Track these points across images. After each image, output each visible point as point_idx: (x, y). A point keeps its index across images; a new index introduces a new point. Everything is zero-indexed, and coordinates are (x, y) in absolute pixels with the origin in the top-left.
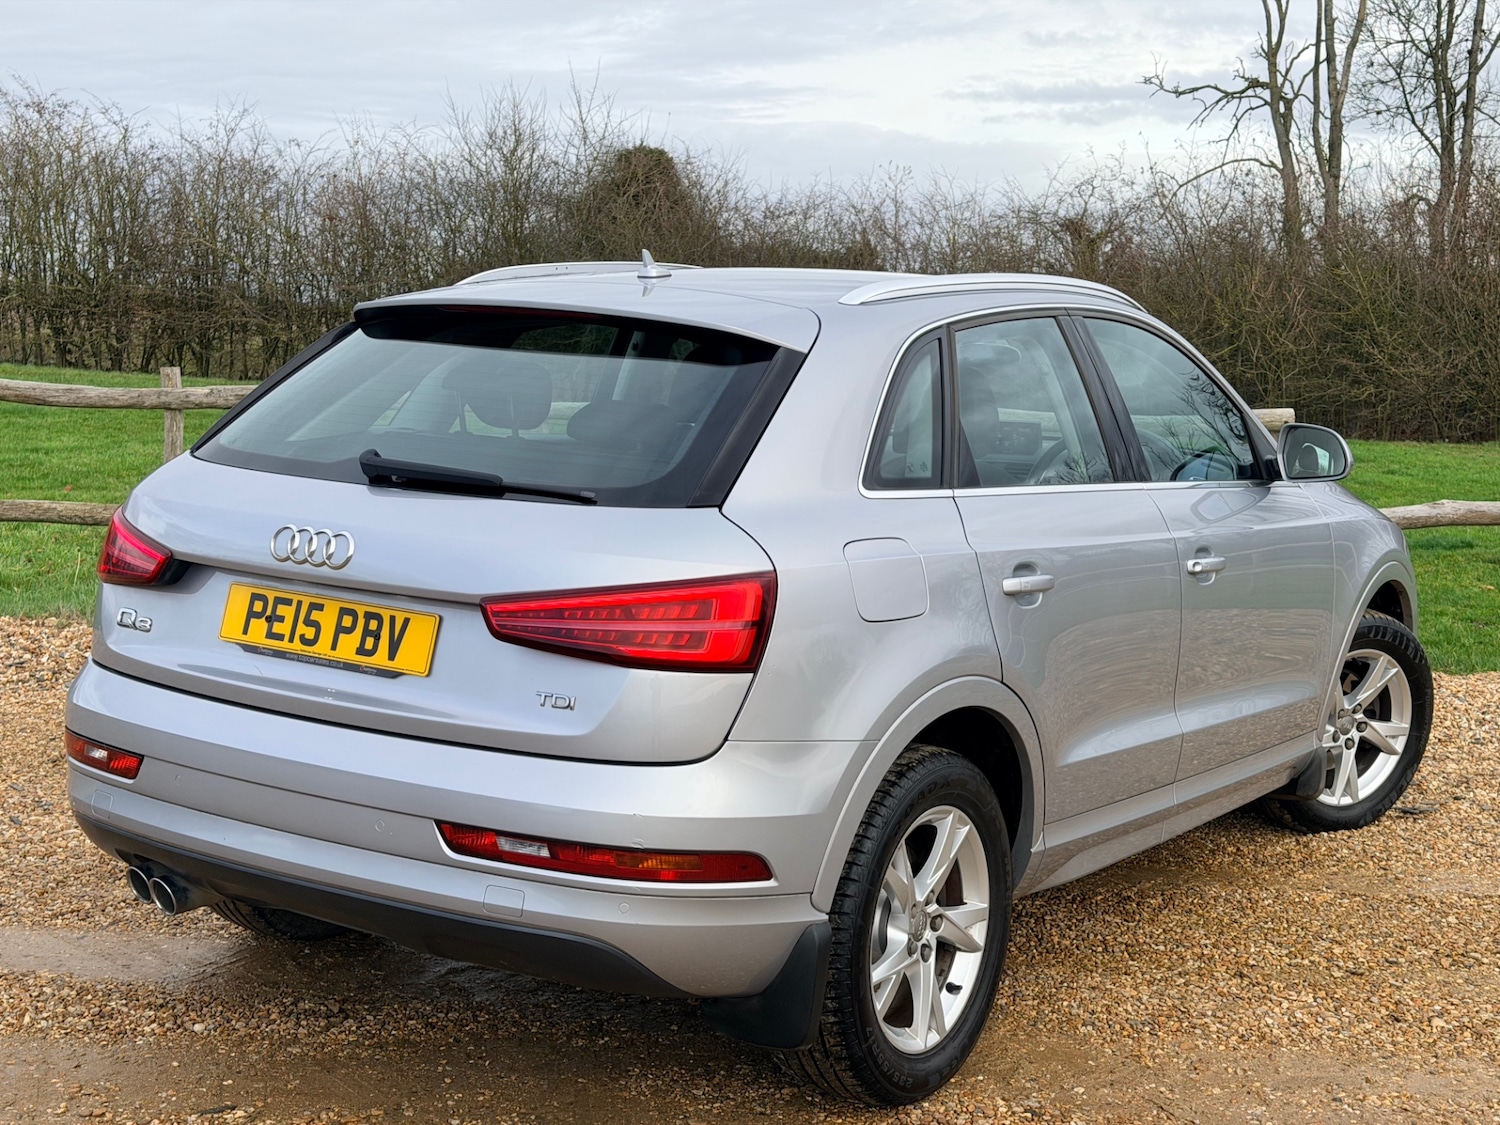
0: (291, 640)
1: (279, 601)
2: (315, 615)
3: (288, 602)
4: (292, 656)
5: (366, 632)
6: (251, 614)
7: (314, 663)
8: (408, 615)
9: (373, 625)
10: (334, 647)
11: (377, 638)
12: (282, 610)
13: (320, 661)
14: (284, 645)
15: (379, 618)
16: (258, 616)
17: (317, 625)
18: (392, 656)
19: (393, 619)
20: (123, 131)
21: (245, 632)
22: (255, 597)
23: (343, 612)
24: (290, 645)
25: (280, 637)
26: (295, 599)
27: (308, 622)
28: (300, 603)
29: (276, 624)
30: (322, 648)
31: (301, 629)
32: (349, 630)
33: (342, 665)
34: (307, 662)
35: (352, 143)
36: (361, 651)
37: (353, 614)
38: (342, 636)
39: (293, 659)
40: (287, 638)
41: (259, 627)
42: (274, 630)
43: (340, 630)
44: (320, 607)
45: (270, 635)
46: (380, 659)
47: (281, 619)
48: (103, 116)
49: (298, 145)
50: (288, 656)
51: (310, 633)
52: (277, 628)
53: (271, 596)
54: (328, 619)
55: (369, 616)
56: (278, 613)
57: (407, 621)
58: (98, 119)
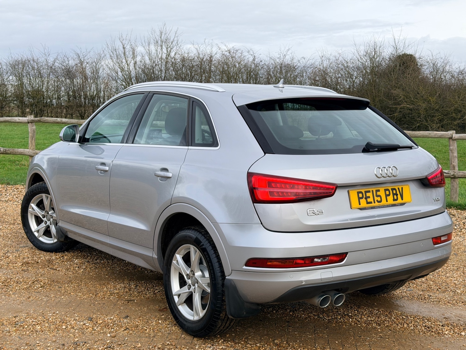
0: (374, 202)
1: (366, 192)
2: (378, 193)
3: (369, 192)
4: (377, 207)
5: (394, 194)
6: (359, 198)
7: (384, 207)
8: (402, 187)
9: (394, 192)
10: (387, 201)
11: (397, 195)
12: (368, 194)
13: (385, 206)
14: (373, 205)
15: (395, 189)
16: (362, 198)
17: (379, 196)
18: (402, 199)
19: (398, 188)
20: (254, 57)
21: (360, 204)
22: (358, 193)
23: (386, 190)
24: (375, 204)
25: (371, 203)
26: (371, 190)
27: (377, 196)
28: (373, 191)
29: (368, 199)
30: (384, 202)
31: (376, 198)
32: (389, 195)
33: (391, 205)
34: (382, 208)
35: (321, 57)
36: (394, 200)
37: (388, 190)
38: (388, 197)
39: (377, 208)
40: (373, 202)
41: (363, 201)
42: (368, 201)
43: (387, 196)
44: (379, 191)
45: (368, 203)
46: (400, 201)
47: (369, 197)
48: (248, 53)
49: (304, 59)
50: (375, 207)
51: (379, 199)
52: (369, 200)
53: (363, 191)
54: (382, 193)
55: (393, 189)
56: (367, 196)
57: (402, 188)
58: (245, 54)
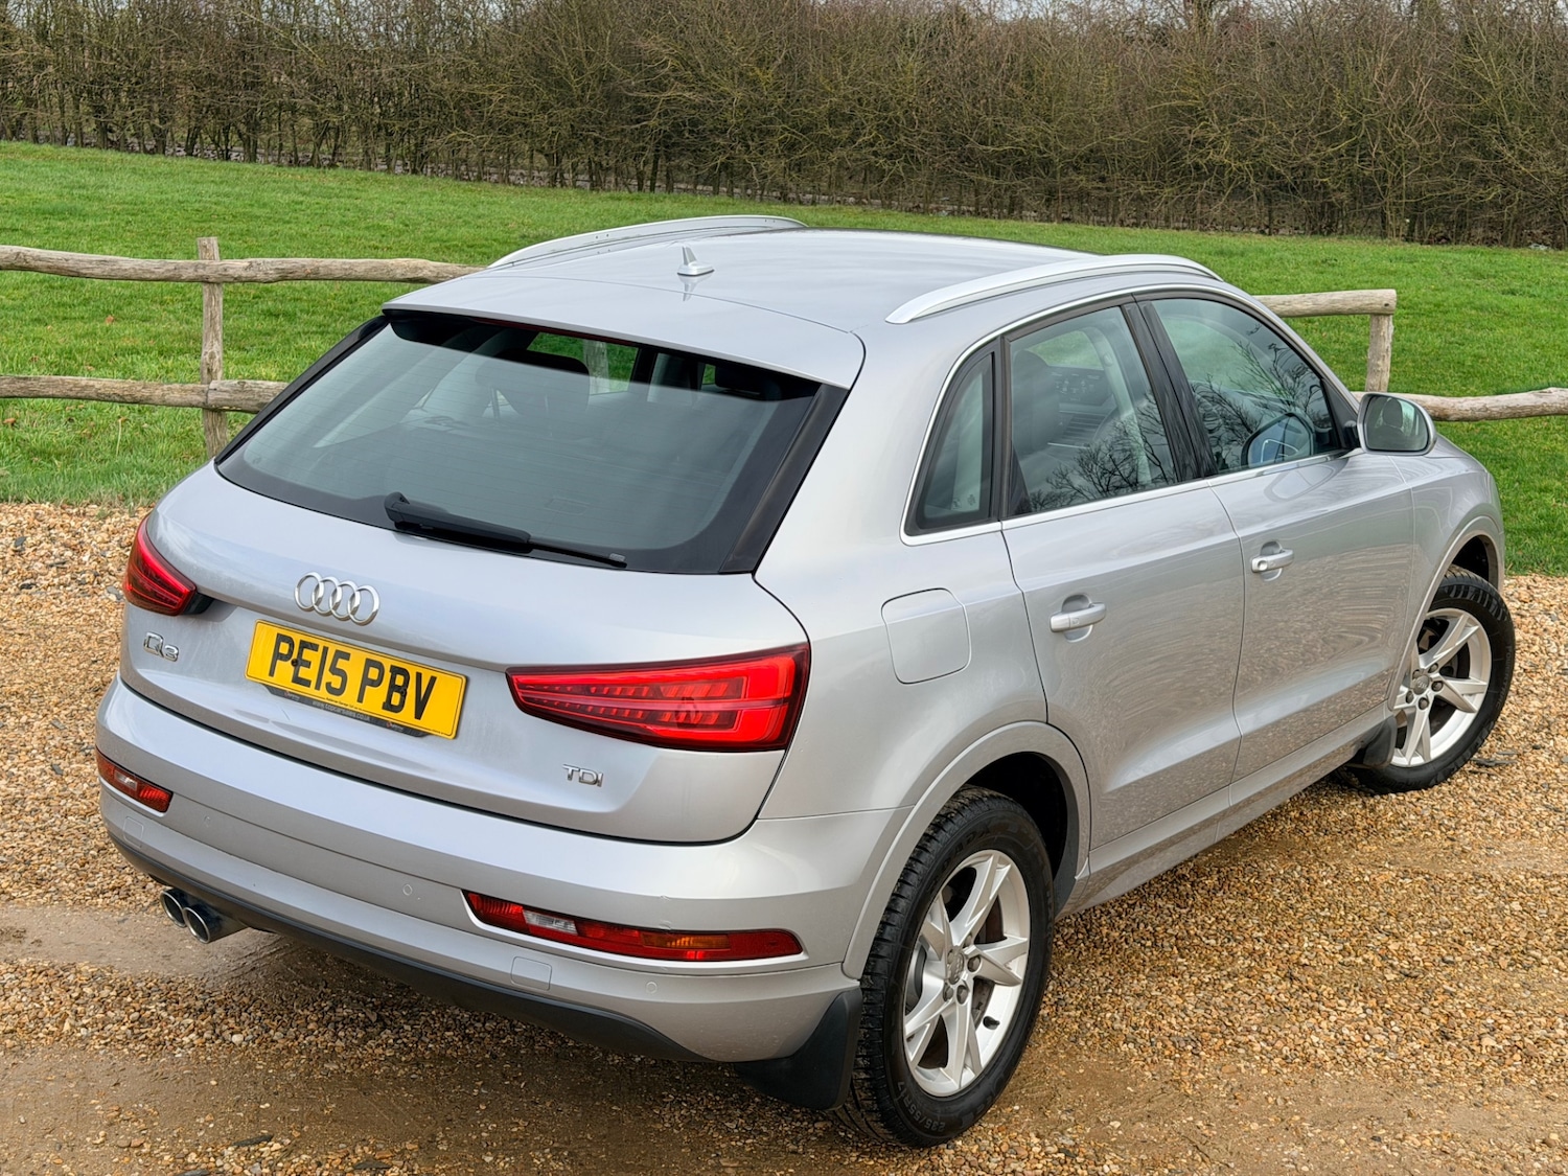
0: (318, 687)
1: (304, 645)
2: (341, 664)
3: (314, 647)
4: (319, 704)
5: (393, 687)
6: (278, 656)
7: (341, 714)
8: (435, 674)
9: (400, 680)
10: (360, 700)
11: (404, 695)
12: (307, 654)
13: (347, 713)
14: (310, 691)
15: (405, 673)
16: (285, 658)
17: (342, 674)
18: (418, 715)
19: (419, 676)
21: (271, 674)
22: (281, 638)
23: (370, 663)
24: (316, 692)
25: (307, 683)
26: (321, 644)
27: (334, 670)
28: (326, 650)
29: (302, 668)
30: (349, 698)
31: (327, 677)
32: (376, 683)
33: (368, 719)
34: (333, 712)
36: (388, 706)
37: (380, 666)
38: (368, 688)
39: (320, 708)
40: (313, 684)
41: (285, 669)
42: (300, 675)
43: (366, 682)
44: (346, 656)
45: (297, 680)
46: (407, 716)
47: (308, 664)
50: (314, 703)
51: (336, 682)
52: (303, 672)
53: (297, 638)
54: (354, 668)
55: (395, 671)
56: (304, 657)
57: (433, 679)
